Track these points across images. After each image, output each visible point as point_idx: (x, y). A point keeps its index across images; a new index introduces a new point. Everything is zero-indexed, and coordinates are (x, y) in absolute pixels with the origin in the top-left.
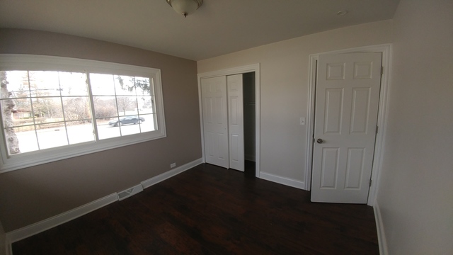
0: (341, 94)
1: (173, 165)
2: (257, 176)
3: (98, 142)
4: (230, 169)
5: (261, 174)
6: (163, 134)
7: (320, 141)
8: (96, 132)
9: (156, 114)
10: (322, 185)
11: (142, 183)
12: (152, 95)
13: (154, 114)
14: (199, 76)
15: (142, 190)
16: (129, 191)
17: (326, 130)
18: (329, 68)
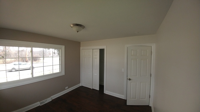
0: (137, 61)
1: (67, 88)
2: (105, 92)
3: (33, 78)
4: (93, 89)
5: (106, 92)
6: (63, 74)
7: (130, 79)
8: (32, 74)
9: (61, 65)
10: (131, 98)
11: (51, 97)
12: (60, 57)
13: (60, 65)
14: (81, 48)
15: (51, 100)
16: (45, 101)
17: (132, 75)
18: (132, 51)
